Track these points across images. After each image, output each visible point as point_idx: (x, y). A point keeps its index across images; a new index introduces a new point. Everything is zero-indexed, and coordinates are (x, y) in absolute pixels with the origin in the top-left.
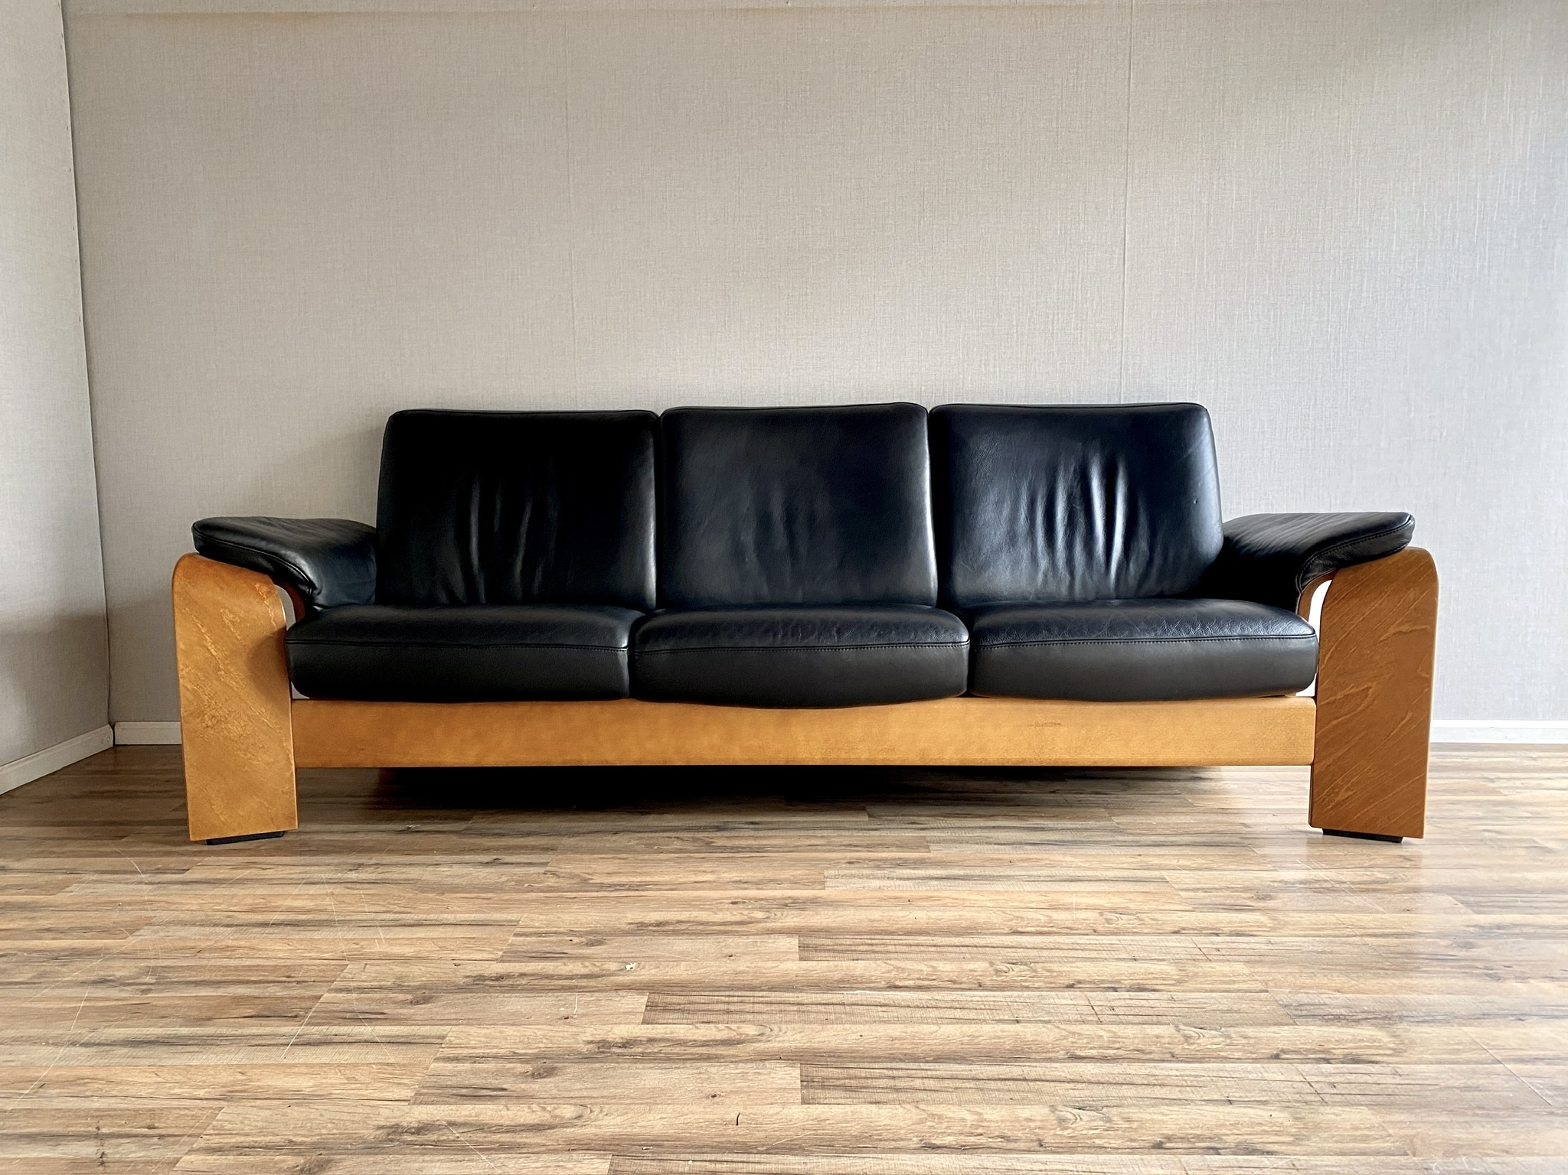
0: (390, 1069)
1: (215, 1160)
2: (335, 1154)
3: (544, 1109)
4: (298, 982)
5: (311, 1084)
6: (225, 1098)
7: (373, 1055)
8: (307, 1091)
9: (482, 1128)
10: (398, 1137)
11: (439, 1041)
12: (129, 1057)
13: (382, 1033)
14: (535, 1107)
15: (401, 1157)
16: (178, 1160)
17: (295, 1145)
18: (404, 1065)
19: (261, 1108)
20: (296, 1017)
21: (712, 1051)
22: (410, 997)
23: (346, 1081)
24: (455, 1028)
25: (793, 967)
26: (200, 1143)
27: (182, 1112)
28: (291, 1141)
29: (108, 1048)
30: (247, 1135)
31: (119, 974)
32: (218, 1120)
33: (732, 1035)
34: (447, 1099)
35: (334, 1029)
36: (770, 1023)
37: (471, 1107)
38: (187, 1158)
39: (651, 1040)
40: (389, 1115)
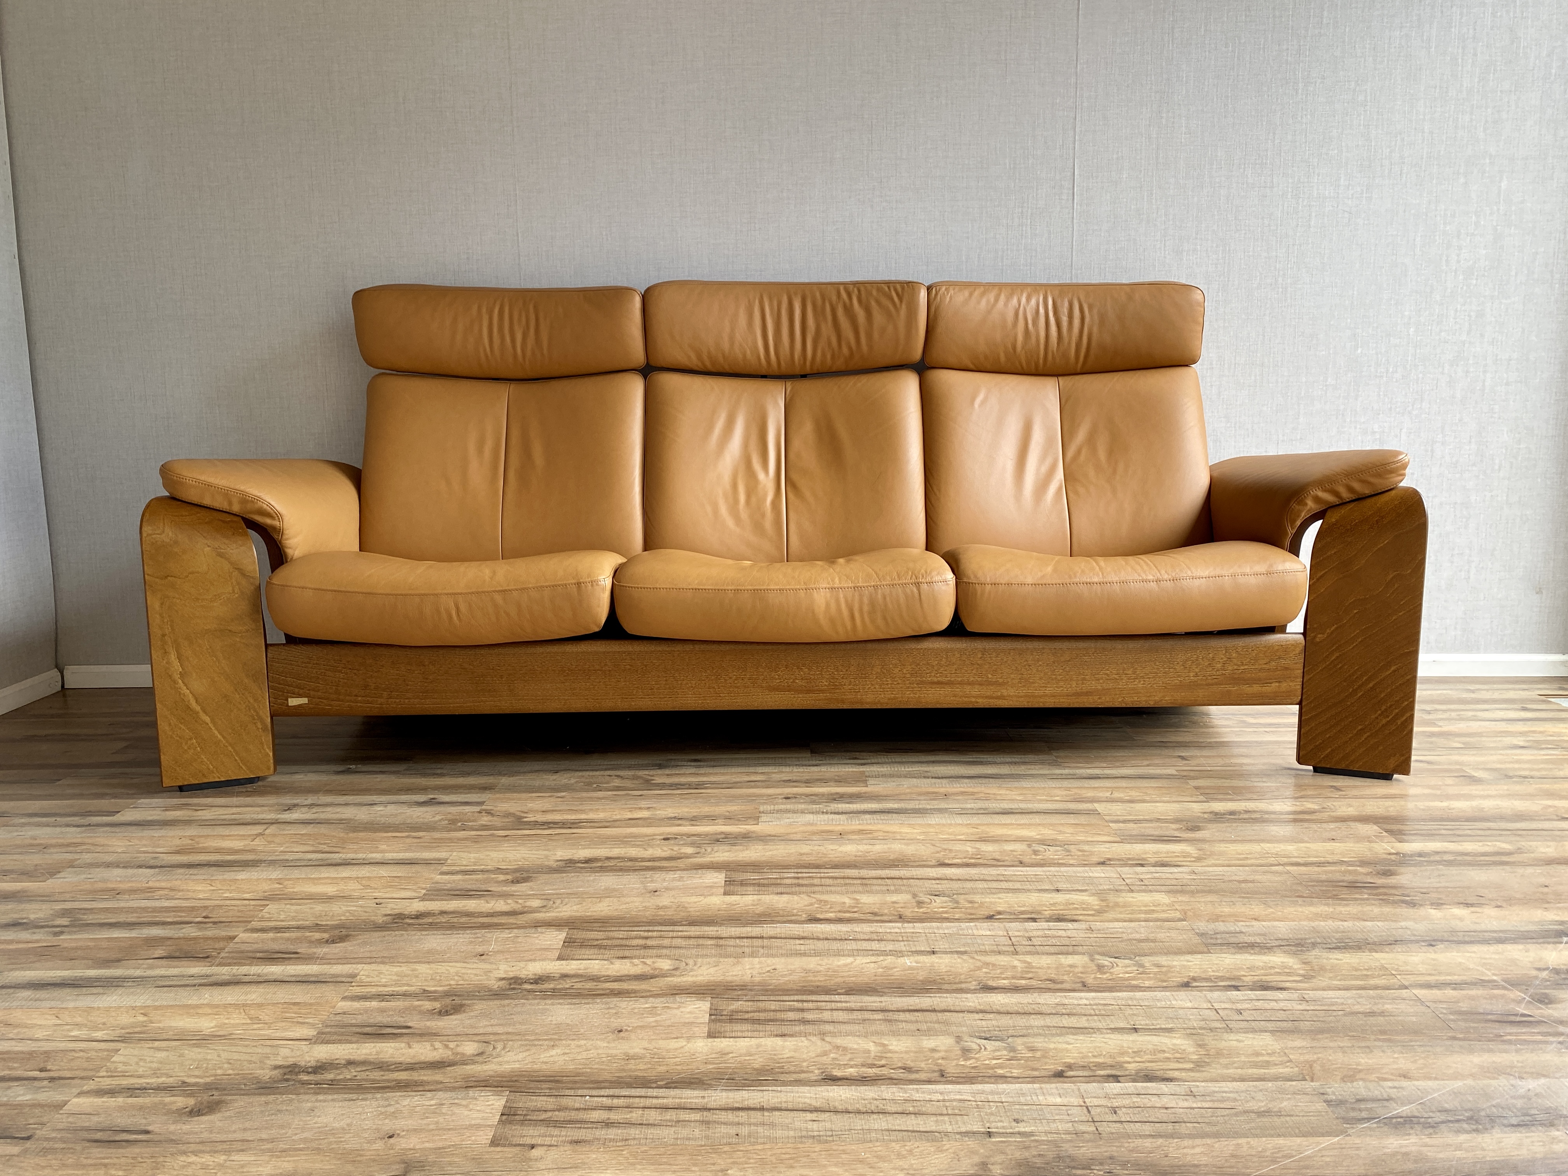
0: (295, 1008)
1: (103, 1102)
2: (226, 1095)
3: (447, 1047)
4: (215, 923)
5: (212, 1025)
6: (123, 1040)
7: (282, 994)
8: (207, 1032)
9: (382, 1066)
10: (294, 1077)
11: (350, 980)
12: (31, 1000)
13: (293, 972)
14: (438, 1045)
15: (294, 1097)
16: (65, 1103)
17: (188, 1086)
18: (311, 1004)
19: (158, 1049)
20: (207, 957)
21: (625, 986)
22: (326, 936)
23: (249, 1021)
24: (366, 967)
25: (717, 901)
26: (90, 1085)
27: (77, 1055)
28: (184, 1082)
29: (12, 990)
30: (140, 1077)
31: (32, 917)
32: (114, 1062)
33: (647, 970)
34: (349, 1038)
35: (244, 969)
36: (687, 957)
37: (373, 1045)
38: (76, 1100)
39: (564, 976)
40: (286, 1055)
